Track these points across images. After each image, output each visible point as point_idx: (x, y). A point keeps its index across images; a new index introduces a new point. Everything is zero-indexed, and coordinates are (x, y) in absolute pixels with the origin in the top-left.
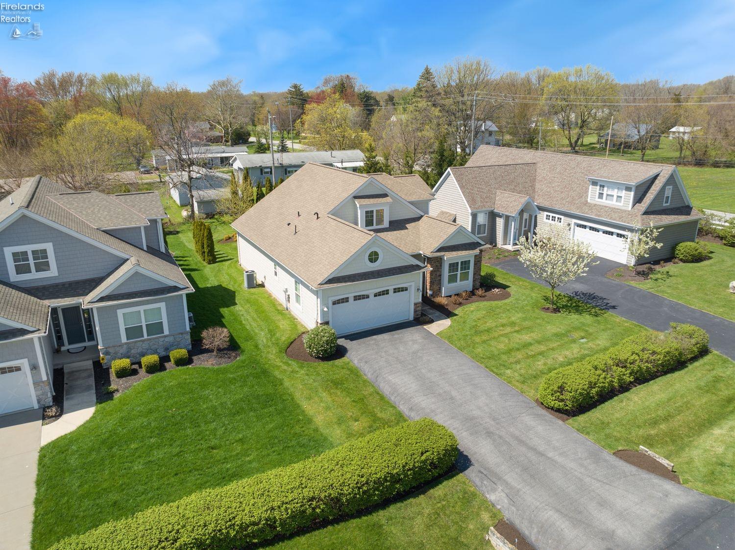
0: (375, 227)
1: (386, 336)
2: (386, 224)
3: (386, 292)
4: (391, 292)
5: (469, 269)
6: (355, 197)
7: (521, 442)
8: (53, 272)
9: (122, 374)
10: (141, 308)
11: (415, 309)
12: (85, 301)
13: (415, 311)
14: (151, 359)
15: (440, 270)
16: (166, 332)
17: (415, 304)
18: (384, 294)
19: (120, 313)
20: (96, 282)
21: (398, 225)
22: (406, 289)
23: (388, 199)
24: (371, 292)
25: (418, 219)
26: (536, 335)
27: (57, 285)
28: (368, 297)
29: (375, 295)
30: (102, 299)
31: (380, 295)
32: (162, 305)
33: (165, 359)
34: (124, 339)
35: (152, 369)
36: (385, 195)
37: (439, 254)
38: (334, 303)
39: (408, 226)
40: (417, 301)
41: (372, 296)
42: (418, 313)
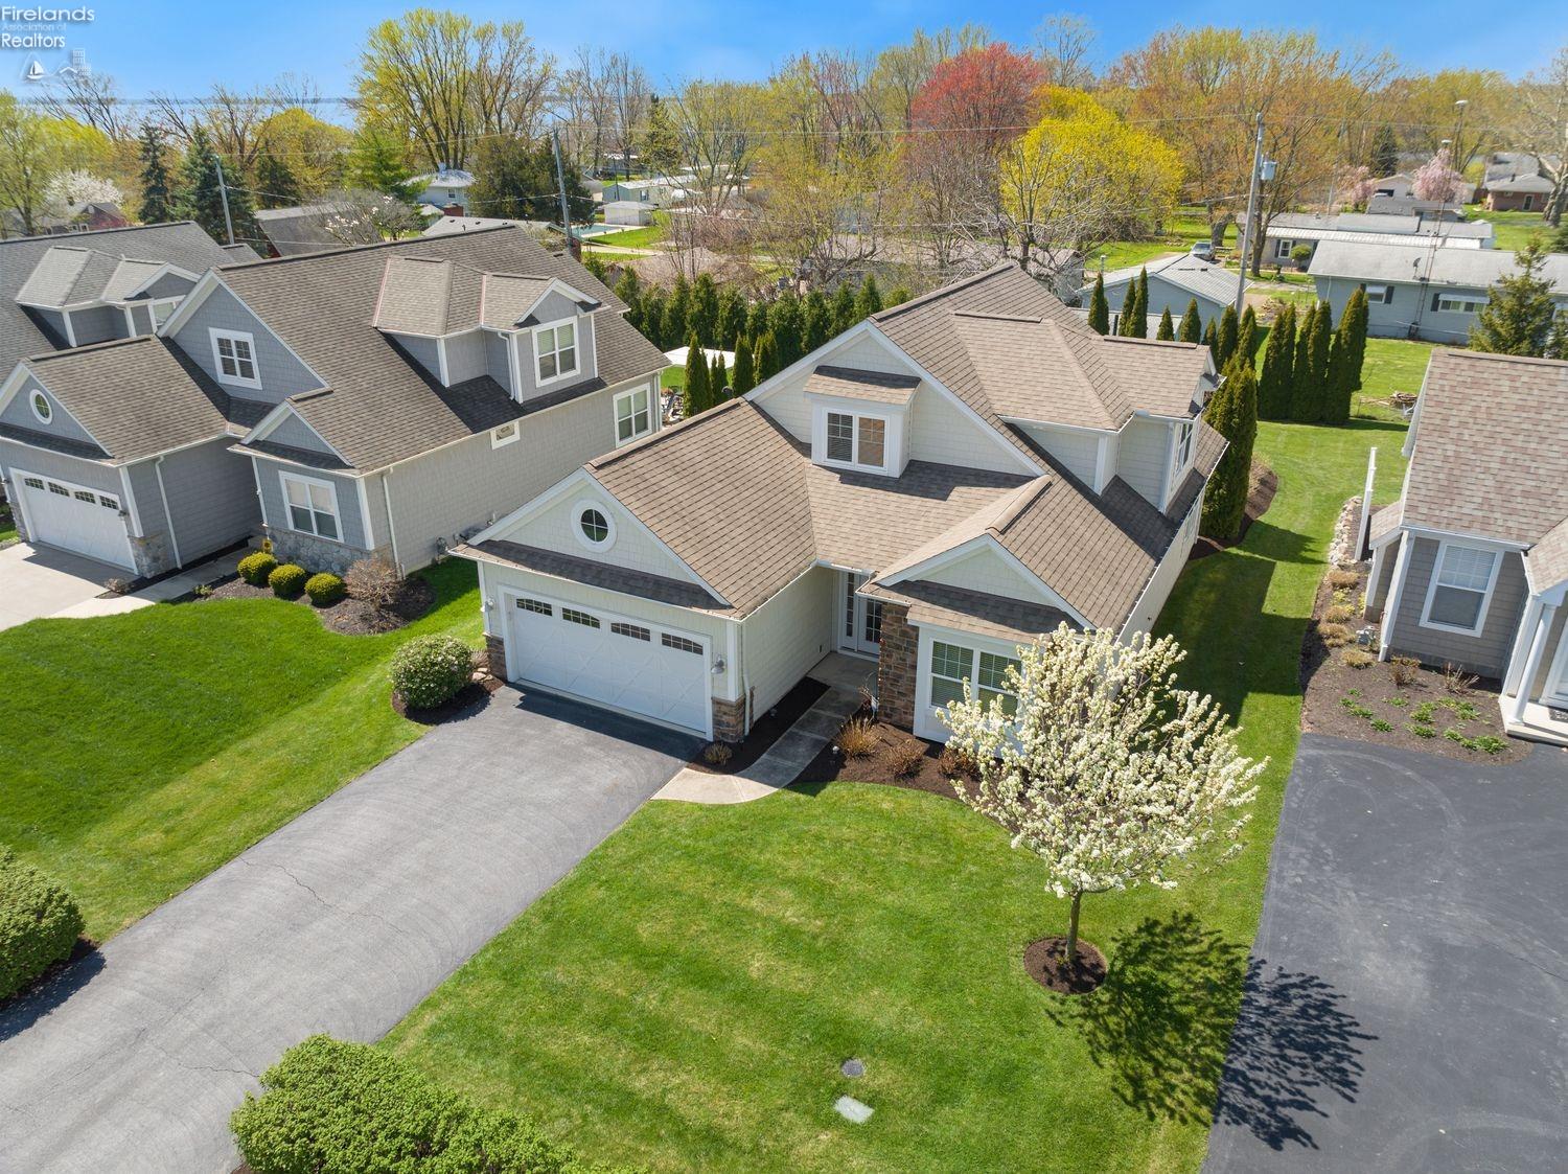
0: (854, 465)
2: (892, 466)
3: (644, 635)
4: (656, 638)
8: (257, 383)
10: (306, 481)
11: (715, 715)
12: (246, 440)
13: (717, 723)
14: (290, 571)
16: (341, 537)
17: (716, 702)
18: (635, 636)
19: (282, 476)
21: (928, 479)
22: (698, 650)
23: (907, 394)
25: (1012, 479)
27: (256, 404)
28: (596, 624)
29: (616, 628)
31: (625, 633)
32: (332, 487)
33: (305, 579)
34: (291, 526)
35: (281, 590)
36: (913, 382)
38: (520, 605)
39: (959, 494)
40: (721, 696)
41: (605, 627)
42: (724, 729)
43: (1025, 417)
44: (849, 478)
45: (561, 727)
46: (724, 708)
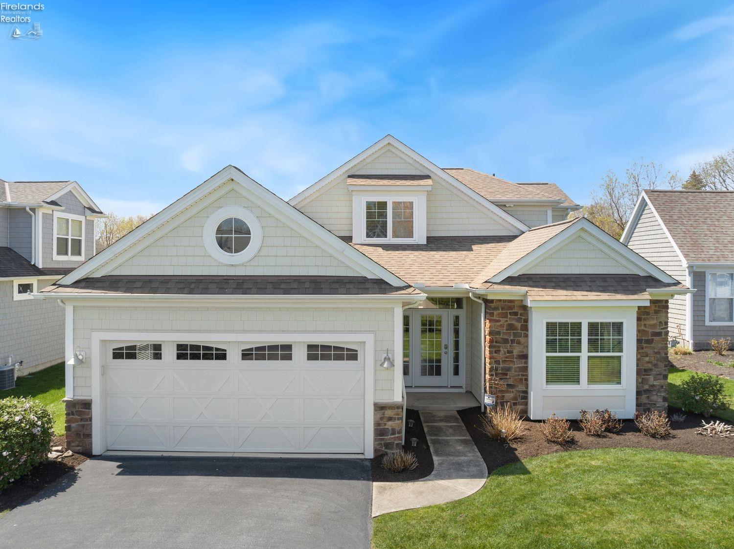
0: (390, 239)
2: (420, 236)
3: (283, 352)
4: (300, 354)
5: (621, 351)
11: (377, 424)
13: (380, 432)
15: (522, 340)
17: (380, 408)
18: (273, 357)
21: (449, 243)
22: (352, 355)
23: (429, 182)
28: (221, 355)
29: (247, 355)
31: (261, 357)
36: (428, 177)
37: (514, 292)
38: (118, 354)
39: (478, 247)
40: (384, 399)
41: (234, 355)
42: (389, 438)
44: (390, 248)
46: (389, 413)
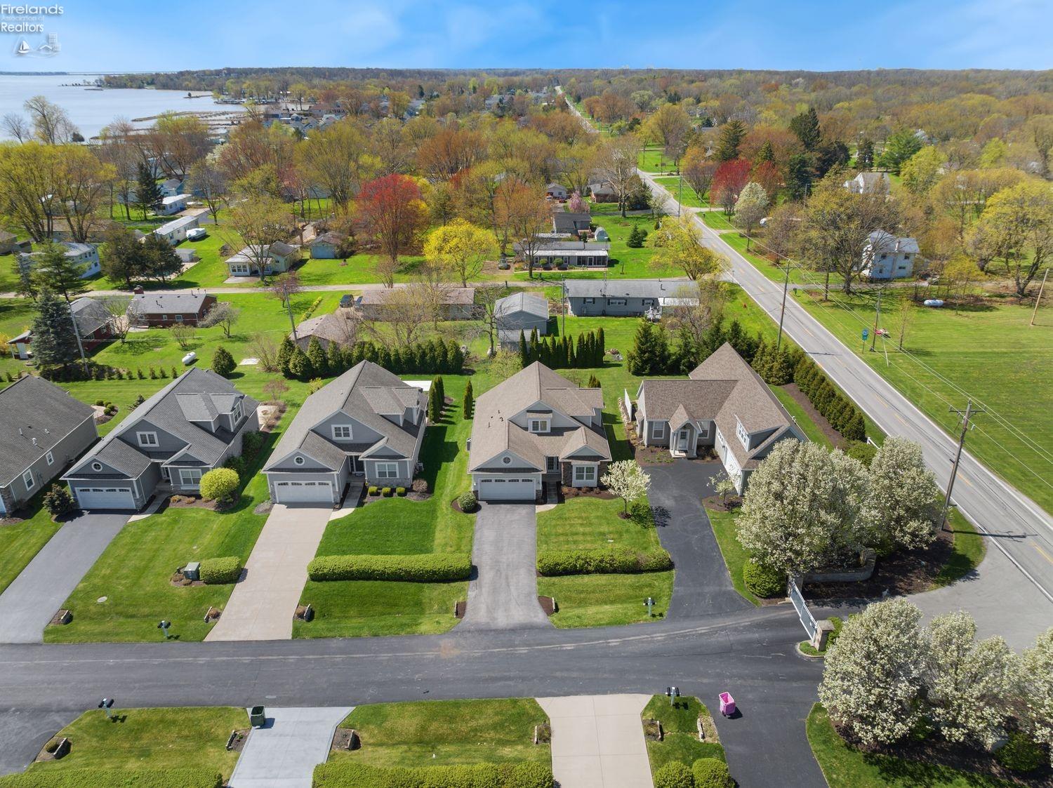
0: (540, 431)
1: (508, 506)
2: (548, 430)
3: (518, 481)
4: (521, 481)
5: (593, 473)
6: (528, 411)
7: (507, 578)
8: (351, 438)
9: (372, 494)
10: (387, 464)
11: (535, 494)
12: (362, 456)
14: (387, 490)
15: (570, 470)
16: (398, 477)
17: (537, 491)
18: (515, 481)
19: (376, 464)
20: (369, 445)
21: (557, 431)
22: (532, 481)
23: (550, 415)
24: (507, 479)
25: (576, 428)
26: (588, 529)
27: (351, 444)
28: (505, 481)
29: (509, 481)
30: (368, 457)
31: (512, 482)
32: (397, 464)
33: (393, 490)
34: (377, 477)
35: (386, 495)
36: (550, 412)
37: (567, 461)
38: (482, 481)
39: (565, 433)
42: (538, 496)
43: (575, 415)
44: (540, 434)
45: (503, 505)
